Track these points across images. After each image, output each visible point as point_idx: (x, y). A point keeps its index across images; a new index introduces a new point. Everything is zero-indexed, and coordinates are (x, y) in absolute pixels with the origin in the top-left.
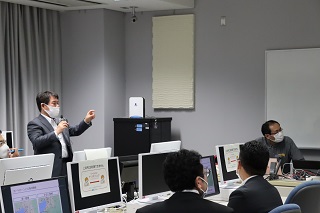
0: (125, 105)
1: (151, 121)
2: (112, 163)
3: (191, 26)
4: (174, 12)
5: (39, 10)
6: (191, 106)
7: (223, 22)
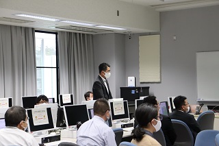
0: (126, 81)
1: (139, 88)
2: (125, 103)
3: (159, 41)
4: (150, 34)
5: (83, 34)
6: (159, 80)
7: (175, 38)
